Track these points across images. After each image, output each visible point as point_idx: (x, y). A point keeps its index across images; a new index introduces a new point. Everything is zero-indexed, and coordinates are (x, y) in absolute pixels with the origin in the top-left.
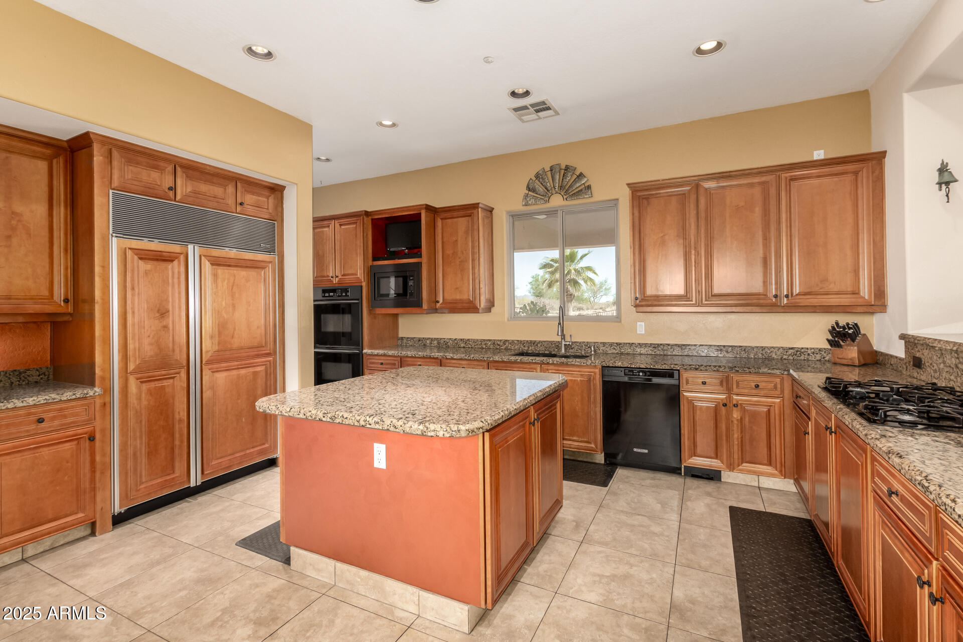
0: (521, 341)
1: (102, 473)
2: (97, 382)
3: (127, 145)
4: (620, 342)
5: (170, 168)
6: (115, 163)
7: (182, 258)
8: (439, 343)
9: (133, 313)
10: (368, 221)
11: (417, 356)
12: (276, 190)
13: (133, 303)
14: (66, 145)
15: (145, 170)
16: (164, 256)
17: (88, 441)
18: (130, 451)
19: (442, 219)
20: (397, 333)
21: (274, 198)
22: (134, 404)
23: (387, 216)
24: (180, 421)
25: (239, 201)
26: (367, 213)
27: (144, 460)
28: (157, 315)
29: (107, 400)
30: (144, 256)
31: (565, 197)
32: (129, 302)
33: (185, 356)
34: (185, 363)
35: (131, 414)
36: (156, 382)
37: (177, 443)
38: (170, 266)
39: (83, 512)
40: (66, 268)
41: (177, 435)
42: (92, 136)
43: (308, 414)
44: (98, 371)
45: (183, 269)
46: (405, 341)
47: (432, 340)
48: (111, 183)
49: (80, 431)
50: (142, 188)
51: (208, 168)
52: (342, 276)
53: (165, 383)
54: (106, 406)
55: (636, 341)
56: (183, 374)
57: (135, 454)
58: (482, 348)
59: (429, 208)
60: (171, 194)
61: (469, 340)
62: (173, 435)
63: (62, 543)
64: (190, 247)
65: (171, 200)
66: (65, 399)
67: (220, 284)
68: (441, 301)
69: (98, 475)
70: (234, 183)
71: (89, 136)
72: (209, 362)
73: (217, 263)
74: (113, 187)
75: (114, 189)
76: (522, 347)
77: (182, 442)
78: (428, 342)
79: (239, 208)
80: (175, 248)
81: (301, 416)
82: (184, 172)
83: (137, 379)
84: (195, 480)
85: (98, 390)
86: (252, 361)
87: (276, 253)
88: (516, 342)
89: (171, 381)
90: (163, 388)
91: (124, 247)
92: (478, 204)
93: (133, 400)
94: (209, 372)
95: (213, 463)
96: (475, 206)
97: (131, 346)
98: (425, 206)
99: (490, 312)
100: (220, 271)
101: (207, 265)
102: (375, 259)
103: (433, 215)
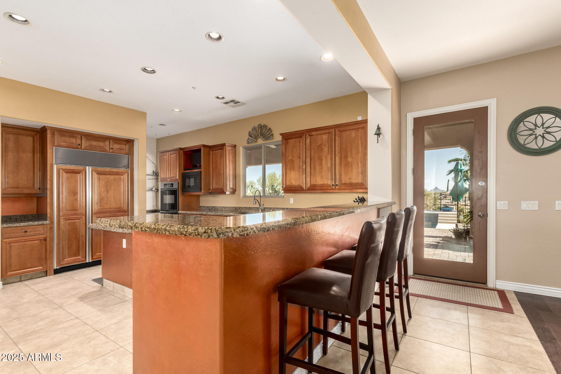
0: (246, 207)
1: (50, 253)
2: (48, 219)
3: (60, 129)
4: (284, 207)
5: (79, 137)
6: (56, 137)
7: (84, 172)
8: (215, 209)
9: (62, 193)
10: (181, 152)
11: (197, 214)
12: (130, 142)
13: (62, 190)
14: (39, 130)
15: (68, 138)
16: (75, 171)
17: (44, 241)
18: (61, 246)
19: (212, 151)
20: (199, 204)
21: (129, 145)
22: (62, 228)
23: (189, 150)
24: (82, 236)
25: (111, 147)
26: (181, 149)
27: (67, 250)
28: (73, 194)
29: (52, 226)
30: (67, 171)
31: (263, 139)
32: (61, 189)
33: (84, 211)
34: (84, 213)
35: (61, 232)
36: (72, 220)
37: (81, 244)
38: (79, 175)
39: (42, 267)
40: (40, 177)
41: (81, 242)
42: (46, 127)
43: (99, 228)
44: (48, 215)
45: (84, 176)
46: (202, 208)
47: (212, 207)
48: (54, 144)
49: (41, 236)
50: (67, 145)
51: (96, 135)
52: (171, 178)
53: (76, 221)
54: (52, 228)
55: (289, 207)
56: (84, 218)
57: (63, 247)
58: (231, 211)
59: (204, 146)
60: (79, 147)
61: (226, 207)
62: (79, 242)
63: (35, 277)
64: (87, 168)
65: (80, 149)
66: (35, 224)
67: (101, 182)
68: (211, 189)
69: (48, 254)
70: (109, 140)
71: (45, 127)
72: (96, 213)
73: (99, 173)
74: (55, 145)
75: (55, 147)
76: (246, 210)
77: (83, 244)
78: (211, 208)
79: (111, 151)
80: (80, 168)
81: (97, 228)
82: (85, 138)
83: (64, 219)
84: (89, 260)
85: (48, 222)
86: (117, 214)
87: (130, 169)
88: (244, 208)
89: (79, 220)
90: (75, 223)
91: (59, 168)
92: (225, 143)
93: (62, 226)
94: (95, 218)
95: (97, 254)
96: (224, 145)
97: (61, 206)
98: (202, 145)
99: (235, 194)
100: (101, 176)
101: (95, 175)
102: (185, 169)
103: (208, 149)
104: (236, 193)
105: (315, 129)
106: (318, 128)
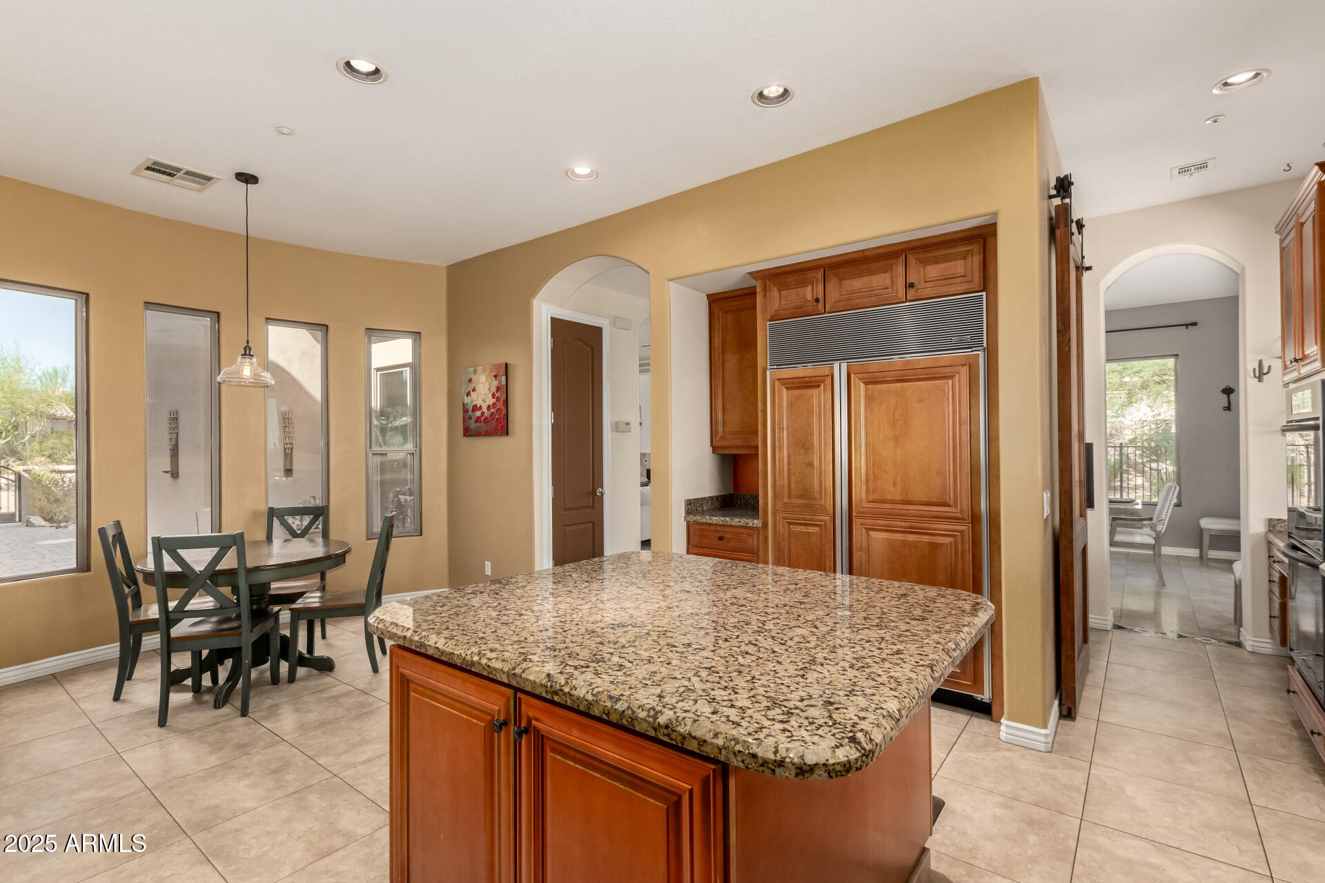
2: (761, 514)
5: (819, 275)
6: (769, 294)
7: (829, 379)
9: (780, 447)
12: (983, 238)
13: (781, 438)
15: (794, 290)
16: (810, 382)
25: (911, 281)
28: (802, 450)
30: (791, 385)
32: (777, 436)
33: (830, 501)
34: (831, 510)
36: (802, 527)
38: (815, 392)
44: (761, 503)
45: (827, 395)
48: (768, 315)
50: (792, 310)
53: (811, 530)
60: (820, 308)
64: (837, 367)
65: (821, 313)
67: (876, 408)
70: (903, 259)
72: (860, 515)
73: (870, 381)
75: (770, 321)
79: (910, 293)
82: (835, 272)
83: (784, 519)
85: (757, 522)
87: (983, 348)
89: (817, 528)
91: (774, 378)
94: (860, 528)
100: (876, 390)
101: (857, 386)
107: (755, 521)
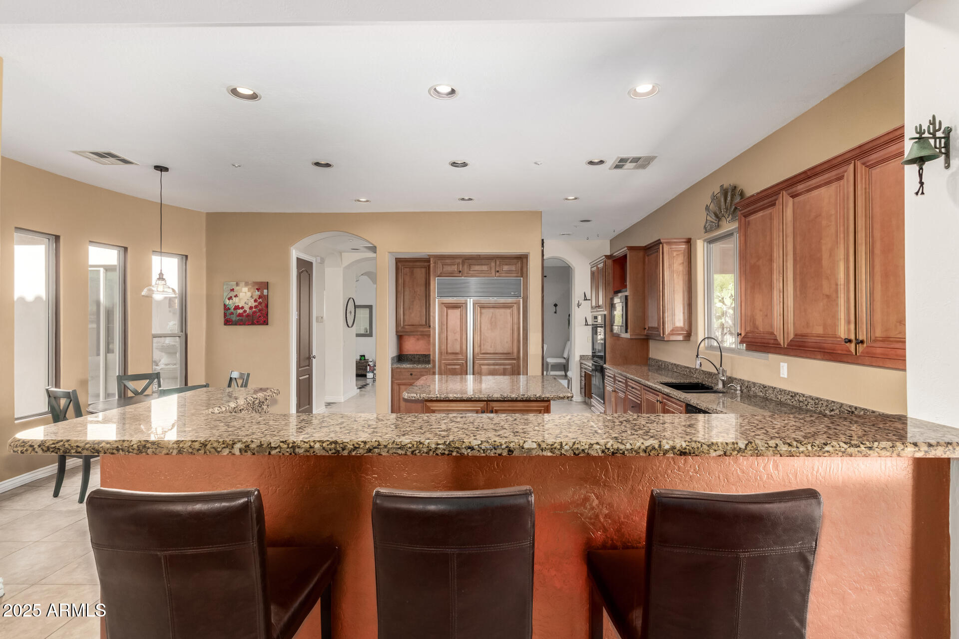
5: (461, 261)
7: (465, 305)
9: (443, 332)
10: (609, 262)
12: (522, 259)
15: (449, 266)
16: (456, 305)
19: (647, 255)
20: (649, 355)
21: (521, 264)
23: (618, 257)
25: (497, 270)
26: (606, 257)
28: (453, 334)
30: (448, 306)
31: (728, 219)
33: (465, 354)
34: (465, 358)
38: (459, 310)
44: (431, 357)
45: (465, 311)
48: (436, 274)
50: (448, 274)
56: (465, 364)
59: (631, 248)
60: (461, 275)
64: (468, 300)
66: (419, 367)
68: (647, 328)
70: (494, 261)
73: (482, 306)
75: (437, 277)
79: (497, 274)
80: (462, 300)
82: (467, 262)
87: (521, 297)
89: (459, 366)
90: (455, 369)
96: (659, 242)
98: (628, 248)
99: (689, 340)
100: (485, 310)
101: (477, 309)
103: (641, 254)
104: (692, 338)
105: (803, 176)
106: (809, 170)
107: (430, 365)
